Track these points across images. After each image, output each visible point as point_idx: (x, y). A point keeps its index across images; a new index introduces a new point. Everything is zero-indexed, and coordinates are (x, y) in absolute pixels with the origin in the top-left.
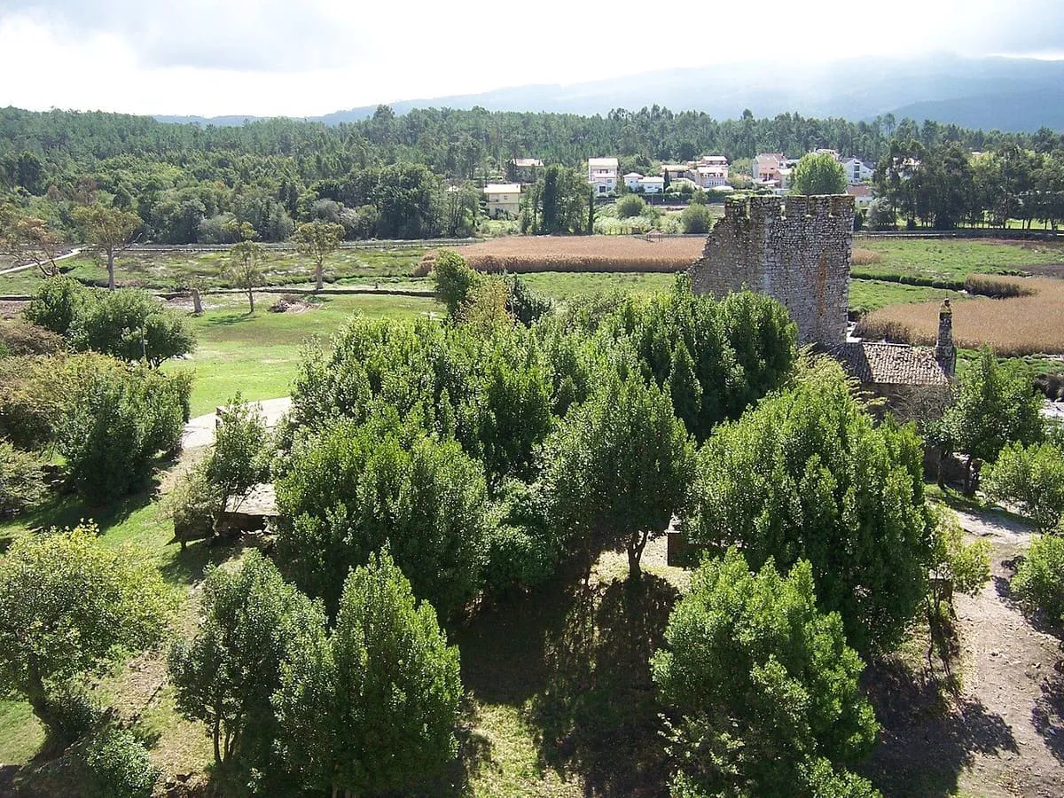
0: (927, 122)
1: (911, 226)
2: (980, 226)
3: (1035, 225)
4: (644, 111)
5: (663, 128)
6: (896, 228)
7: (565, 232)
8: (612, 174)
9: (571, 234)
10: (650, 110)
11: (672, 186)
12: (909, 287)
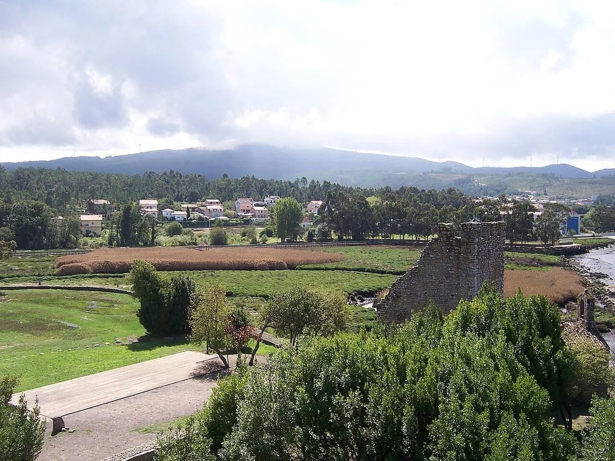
0: (325, 182)
1: (340, 239)
2: (378, 238)
3: (407, 237)
4: (165, 173)
5: (178, 183)
6: (332, 239)
7: (137, 245)
8: (155, 210)
9: (140, 246)
10: (168, 173)
11: (192, 216)
12: (380, 275)
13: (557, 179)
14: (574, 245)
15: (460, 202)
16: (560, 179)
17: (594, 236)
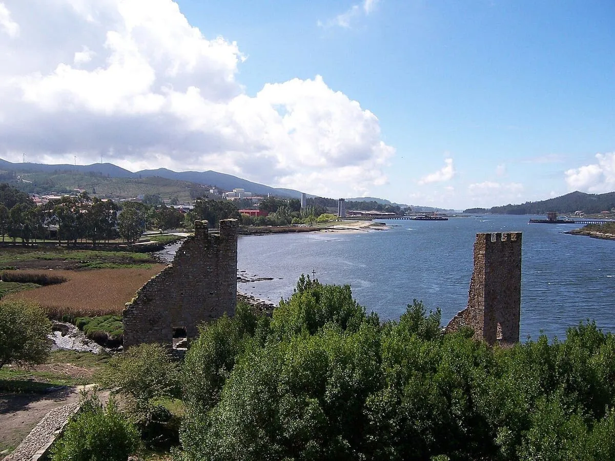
13: (105, 178)
14: (152, 242)
15: (16, 200)
16: (108, 178)
17: (161, 233)
